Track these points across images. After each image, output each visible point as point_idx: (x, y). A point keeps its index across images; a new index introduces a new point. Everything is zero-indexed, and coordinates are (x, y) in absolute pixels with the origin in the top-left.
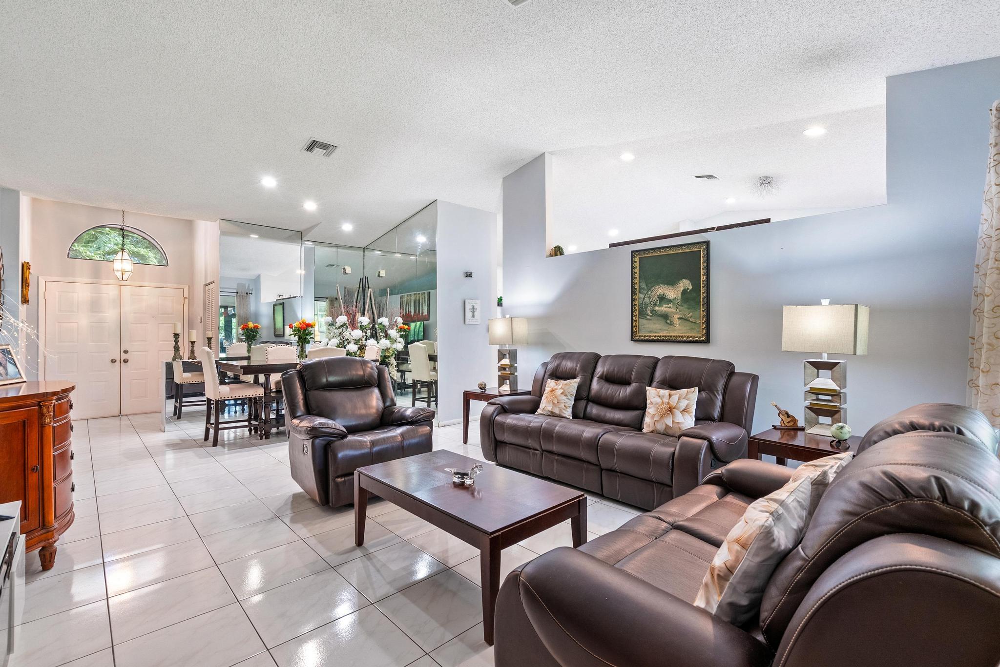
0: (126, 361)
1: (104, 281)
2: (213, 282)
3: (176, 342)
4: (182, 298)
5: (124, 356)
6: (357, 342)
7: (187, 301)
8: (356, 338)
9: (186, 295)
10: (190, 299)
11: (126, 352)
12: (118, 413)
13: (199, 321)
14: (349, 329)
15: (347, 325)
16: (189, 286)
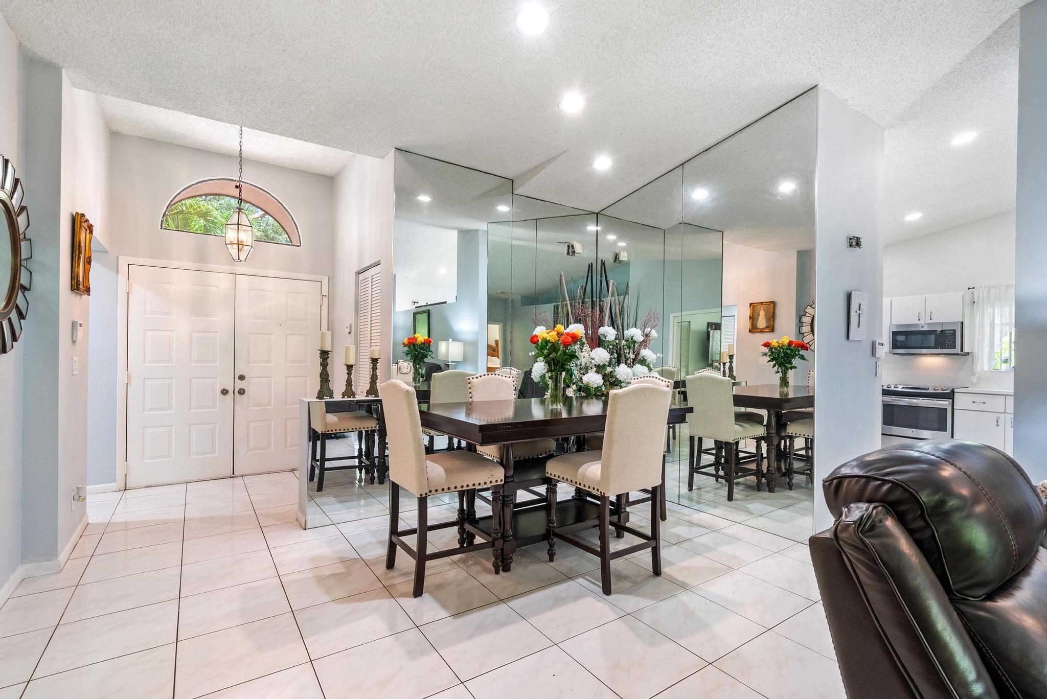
0: (242, 392)
1: (212, 267)
2: (378, 264)
3: (324, 365)
4: (319, 296)
5: (240, 385)
6: (600, 368)
7: (325, 300)
8: (599, 362)
9: (325, 292)
10: (331, 298)
11: (242, 378)
12: (230, 473)
13: (348, 330)
14: (586, 347)
15: (584, 340)
16: (329, 278)
